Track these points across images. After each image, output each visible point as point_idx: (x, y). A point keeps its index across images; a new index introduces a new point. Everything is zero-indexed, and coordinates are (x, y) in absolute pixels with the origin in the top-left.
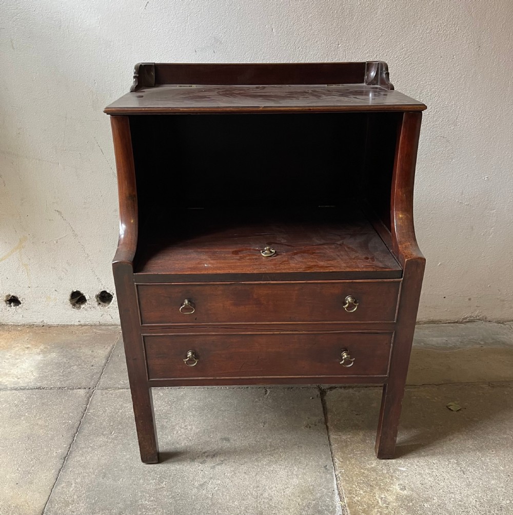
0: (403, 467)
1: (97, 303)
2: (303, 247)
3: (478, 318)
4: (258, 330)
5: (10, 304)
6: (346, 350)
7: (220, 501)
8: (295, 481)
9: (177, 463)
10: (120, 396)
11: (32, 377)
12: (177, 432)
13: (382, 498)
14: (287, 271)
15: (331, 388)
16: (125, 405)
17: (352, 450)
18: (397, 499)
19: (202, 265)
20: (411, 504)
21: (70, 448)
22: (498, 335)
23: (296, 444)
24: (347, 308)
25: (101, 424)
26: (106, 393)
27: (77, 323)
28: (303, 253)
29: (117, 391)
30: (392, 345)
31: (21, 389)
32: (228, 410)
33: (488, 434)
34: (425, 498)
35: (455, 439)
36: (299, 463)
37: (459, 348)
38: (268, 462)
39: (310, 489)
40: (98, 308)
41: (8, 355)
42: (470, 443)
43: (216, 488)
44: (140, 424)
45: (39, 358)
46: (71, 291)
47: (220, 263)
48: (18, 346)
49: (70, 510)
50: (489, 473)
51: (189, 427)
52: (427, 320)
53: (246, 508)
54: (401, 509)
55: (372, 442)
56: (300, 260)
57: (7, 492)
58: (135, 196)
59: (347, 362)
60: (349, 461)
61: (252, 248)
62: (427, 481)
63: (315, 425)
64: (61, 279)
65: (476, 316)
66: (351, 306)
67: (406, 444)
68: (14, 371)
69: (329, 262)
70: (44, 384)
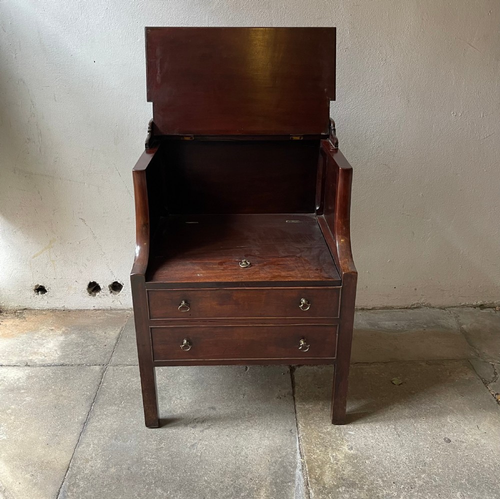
0: (352, 431)
1: (109, 292)
2: (271, 259)
3: (424, 305)
4: (237, 323)
5: (38, 292)
6: (303, 338)
7: (207, 458)
8: (266, 442)
9: (173, 428)
10: (128, 372)
11: (57, 355)
12: (174, 402)
13: (333, 456)
14: (258, 280)
15: (299, 366)
16: (132, 379)
17: (313, 417)
18: (345, 457)
19: (195, 275)
20: (356, 461)
21: (88, 415)
22: (439, 319)
23: (268, 412)
24: (302, 307)
25: (113, 395)
26: (117, 369)
27: (92, 308)
28: (271, 264)
29: (126, 368)
30: (337, 335)
31: (48, 366)
32: (215, 384)
33: (421, 404)
34: (367, 456)
35: (395, 409)
36: (270, 427)
37: (406, 331)
38: (246, 427)
39: (277, 449)
40: (110, 295)
41: (36, 336)
42: (406, 412)
43: (204, 448)
44: (146, 396)
45: (62, 338)
46: (89, 282)
47: (209, 273)
48: (44, 328)
49: (90, 465)
50: (418, 436)
51: (184, 398)
52: (381, 306)
53: (227, 464)
54: (347, 465)
55: (328, 411)
56: (268, 270)
57: (40, 450)
58: (147, 224)
59: (304, 348)
60: (310, 426)
61: (233, 260)
62: (369, 442)
63: (285, 396)
64: (81, 272)
65: (422, 304)
66: (305, 306)
67: (355, 413)
68: (42, 350)
69: (289, 273)
70: (67, 361)
